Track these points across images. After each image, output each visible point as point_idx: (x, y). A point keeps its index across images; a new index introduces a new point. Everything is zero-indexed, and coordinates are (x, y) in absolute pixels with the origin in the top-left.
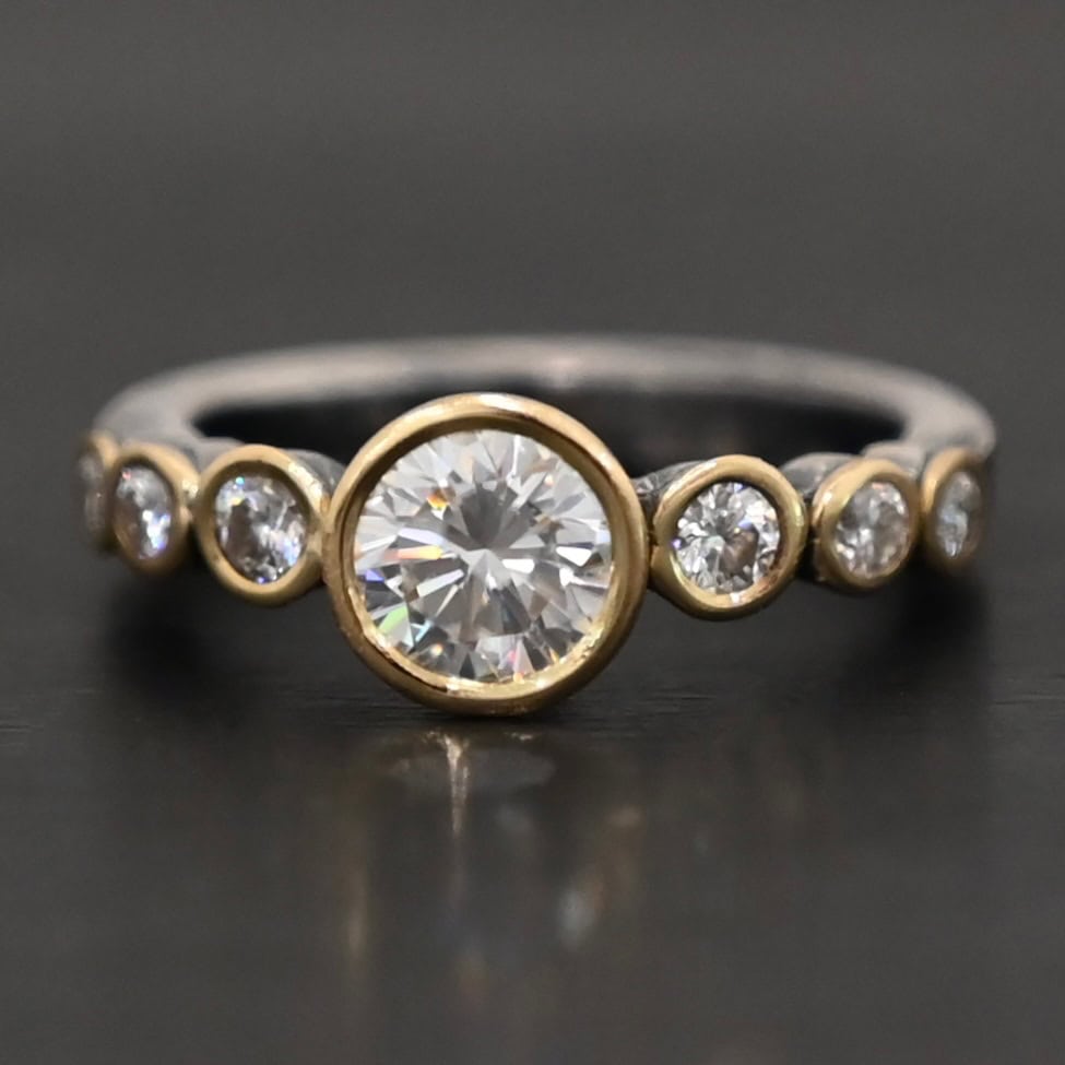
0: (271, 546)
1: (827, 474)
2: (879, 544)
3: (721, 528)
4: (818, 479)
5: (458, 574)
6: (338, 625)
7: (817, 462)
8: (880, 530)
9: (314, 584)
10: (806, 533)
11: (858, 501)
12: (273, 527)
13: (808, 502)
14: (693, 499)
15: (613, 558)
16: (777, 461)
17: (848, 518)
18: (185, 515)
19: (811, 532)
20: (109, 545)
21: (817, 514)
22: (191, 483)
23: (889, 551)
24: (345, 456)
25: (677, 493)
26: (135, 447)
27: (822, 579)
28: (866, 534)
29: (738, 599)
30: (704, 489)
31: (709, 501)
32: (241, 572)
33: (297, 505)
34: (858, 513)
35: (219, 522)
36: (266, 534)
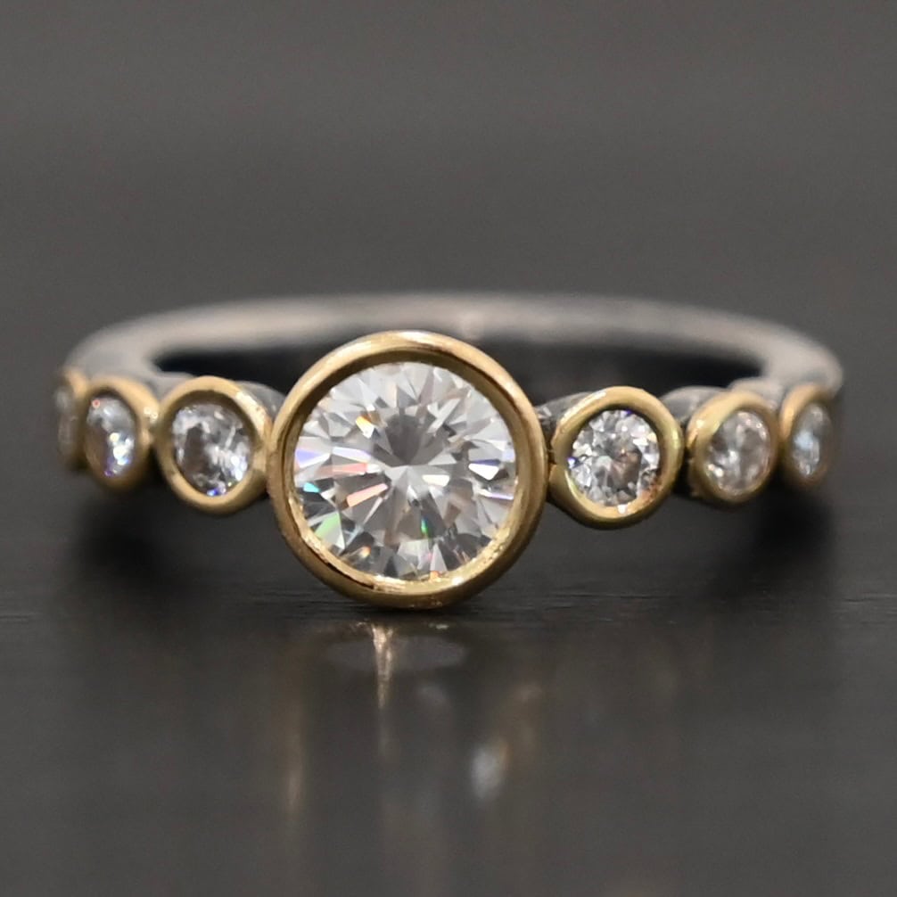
0: (221, 463)
1: (701, 404)
2: (744, 465)
3: (609, 449)
4: (692, 408)
5: (383, 487)
6: (280, 530)
7: (691, 394)
8: (746, 453)
9: (259, 495)
10: (682, 453)
11: (727, 427)
12: (222, 447)
13: (684, 427)
14: (585, 424)
15: (517, 474)
16: (658, 392)
17: (718, 443)
18: (146, 438)
19: (686, 454)
20: (80, 465)
21: (691, 439)
22: (151, 410)
23: (753, 471)
24: (284, 387)
25: (572, 418)
26: (103, 380)
27: (695, 493)
28: (734, 456)
29: (624, 510)
30: (595, 416)
31: (598, 425)
32: (195, 486)
33: (244, 428)
34: (727, 438)
35: (177, 443)
36: (216, 454)
